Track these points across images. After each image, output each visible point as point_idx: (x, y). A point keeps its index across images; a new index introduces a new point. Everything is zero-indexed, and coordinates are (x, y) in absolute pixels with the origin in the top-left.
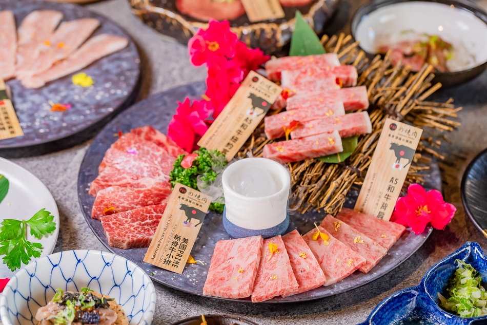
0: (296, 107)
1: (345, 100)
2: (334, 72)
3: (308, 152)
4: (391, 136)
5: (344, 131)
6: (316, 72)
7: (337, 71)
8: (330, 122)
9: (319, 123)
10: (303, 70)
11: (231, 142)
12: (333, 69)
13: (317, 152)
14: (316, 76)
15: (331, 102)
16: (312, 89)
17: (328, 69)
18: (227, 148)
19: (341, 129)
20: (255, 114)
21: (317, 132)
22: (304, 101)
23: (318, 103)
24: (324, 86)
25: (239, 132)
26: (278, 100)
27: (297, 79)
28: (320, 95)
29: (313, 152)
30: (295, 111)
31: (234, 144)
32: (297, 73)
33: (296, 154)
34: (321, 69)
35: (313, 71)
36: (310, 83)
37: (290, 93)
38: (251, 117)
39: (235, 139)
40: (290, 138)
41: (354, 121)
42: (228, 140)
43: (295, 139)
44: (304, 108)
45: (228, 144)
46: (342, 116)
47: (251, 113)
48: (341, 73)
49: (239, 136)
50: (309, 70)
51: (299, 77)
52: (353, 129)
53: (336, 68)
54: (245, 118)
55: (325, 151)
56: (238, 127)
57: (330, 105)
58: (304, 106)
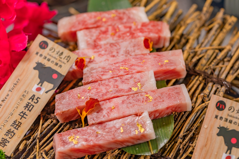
0: (94, 79)
1: (157, 69)
2: (142, 31)
3: (110, 143)
4: (219, 118)
5: (156, 111)
6: (119, 31)
7: (145, 29)
8: (139, 100)
9: (123, 102)
10: (103, 29)
11: (13, 129)
12: (139, 27)
13: (122, 142)
14: (119, 37)
15: (139, 72)
16: (115, 54)
17: (133, 27)
18: (7, 138)
19: (152, 109)
20: (43, 90)
21: (121, 115)
22: (105, 71)
23: (122, 73)
24: (130, 49)
25: (23, 115)
26: (71, 70)
27: (95, 41)
28: (125, 62)
29: (117, 142)
30: (93, 85)
31: (15, 131)
32: (96, 33)
33: (94, 146)
34: (126, 27)
35: (115, 30)
36: (112, 45)
37: (86, 60)
38: (38, 94)
39: (17, 125)
40: (86, 123)
41: (169, 96)
42: (8, 127)
43: (93, 124)
44: (105, 80)
45: (9, 132)
46: (153, 91)
47: (39, 89)
48: (150, 31)
49: (23, 121)
50: (110, 28)
51: (98, 39)
52: (168, 108)
53: (144, 25)
54: (30, 95)
55: (132, 140)
56: (21, 108)
57: (138, 76)
58: (104, 77)
